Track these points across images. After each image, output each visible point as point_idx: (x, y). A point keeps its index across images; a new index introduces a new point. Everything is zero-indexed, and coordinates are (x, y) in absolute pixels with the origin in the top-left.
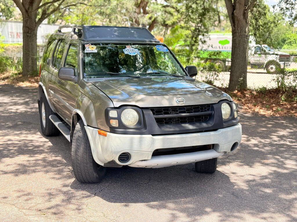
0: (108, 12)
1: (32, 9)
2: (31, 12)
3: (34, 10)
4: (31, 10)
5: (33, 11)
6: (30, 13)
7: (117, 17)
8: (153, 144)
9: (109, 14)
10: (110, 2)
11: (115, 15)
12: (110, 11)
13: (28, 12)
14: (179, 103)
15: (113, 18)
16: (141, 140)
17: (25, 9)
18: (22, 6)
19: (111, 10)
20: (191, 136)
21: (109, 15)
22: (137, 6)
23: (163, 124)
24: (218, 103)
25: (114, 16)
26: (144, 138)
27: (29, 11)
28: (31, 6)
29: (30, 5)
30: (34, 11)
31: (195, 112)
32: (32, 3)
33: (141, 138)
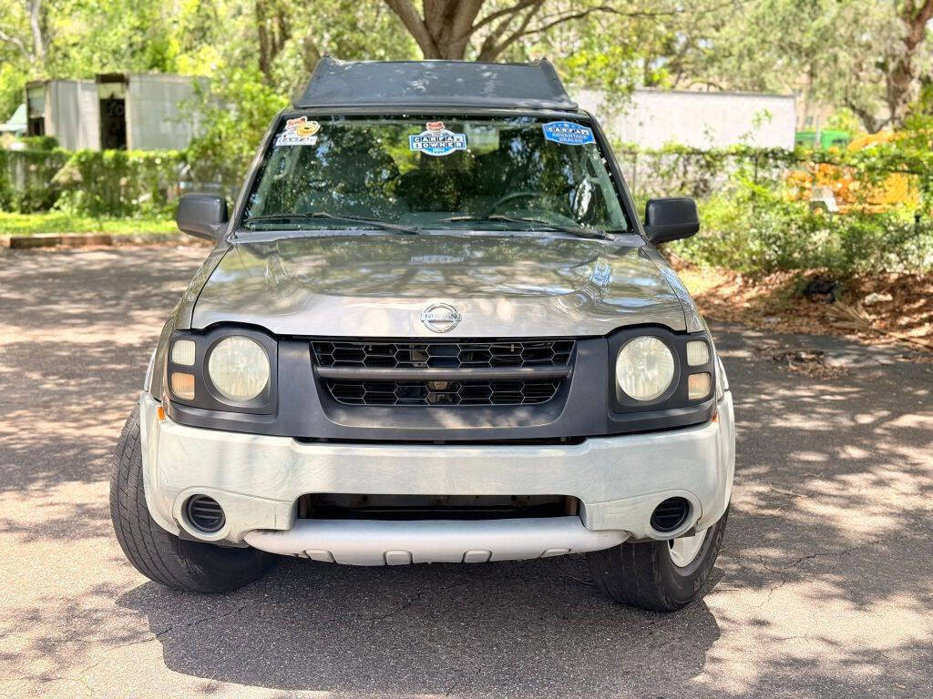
0: (807, 41)
1: (451, 35)
2: (447, 45)
3: (455, 40)
4: (446, 39)
5: (453, 43)
6: (444, 48)
7: (835, 59)
8: (290, 475)
9: (808, 48)
10: (816, 8)
11: (831, 51)
12: (815, 39)
13: (440, 46)
14: (429, 325)
15: (823, 62)
16: (250, 455)
17: (431, 36)
18: (421, 28)
19: (815, 35)
20: (448, 456)
21: (811, 52)
22: (913, 17)
23: (361, 401)
24: (607, 336)
25: (828, 52)
26: (259, 446)
27: (441, 41)
28: (448, 25)
29: (444, 22)
30: (457, 41)
31: (497, 364)
32: (449, 16)
33: (250, 446)
